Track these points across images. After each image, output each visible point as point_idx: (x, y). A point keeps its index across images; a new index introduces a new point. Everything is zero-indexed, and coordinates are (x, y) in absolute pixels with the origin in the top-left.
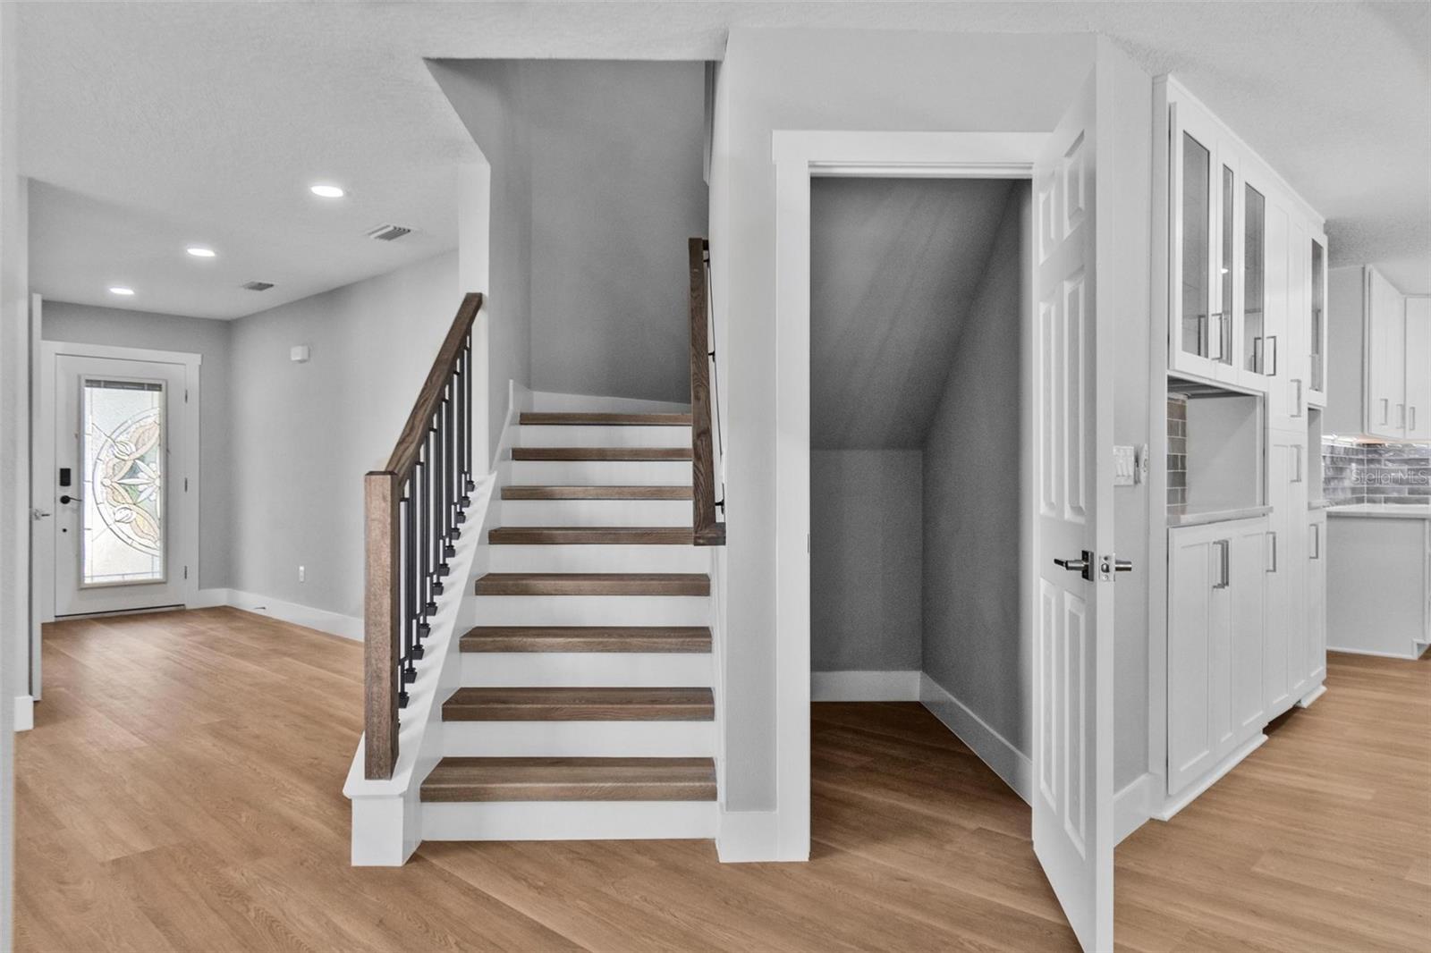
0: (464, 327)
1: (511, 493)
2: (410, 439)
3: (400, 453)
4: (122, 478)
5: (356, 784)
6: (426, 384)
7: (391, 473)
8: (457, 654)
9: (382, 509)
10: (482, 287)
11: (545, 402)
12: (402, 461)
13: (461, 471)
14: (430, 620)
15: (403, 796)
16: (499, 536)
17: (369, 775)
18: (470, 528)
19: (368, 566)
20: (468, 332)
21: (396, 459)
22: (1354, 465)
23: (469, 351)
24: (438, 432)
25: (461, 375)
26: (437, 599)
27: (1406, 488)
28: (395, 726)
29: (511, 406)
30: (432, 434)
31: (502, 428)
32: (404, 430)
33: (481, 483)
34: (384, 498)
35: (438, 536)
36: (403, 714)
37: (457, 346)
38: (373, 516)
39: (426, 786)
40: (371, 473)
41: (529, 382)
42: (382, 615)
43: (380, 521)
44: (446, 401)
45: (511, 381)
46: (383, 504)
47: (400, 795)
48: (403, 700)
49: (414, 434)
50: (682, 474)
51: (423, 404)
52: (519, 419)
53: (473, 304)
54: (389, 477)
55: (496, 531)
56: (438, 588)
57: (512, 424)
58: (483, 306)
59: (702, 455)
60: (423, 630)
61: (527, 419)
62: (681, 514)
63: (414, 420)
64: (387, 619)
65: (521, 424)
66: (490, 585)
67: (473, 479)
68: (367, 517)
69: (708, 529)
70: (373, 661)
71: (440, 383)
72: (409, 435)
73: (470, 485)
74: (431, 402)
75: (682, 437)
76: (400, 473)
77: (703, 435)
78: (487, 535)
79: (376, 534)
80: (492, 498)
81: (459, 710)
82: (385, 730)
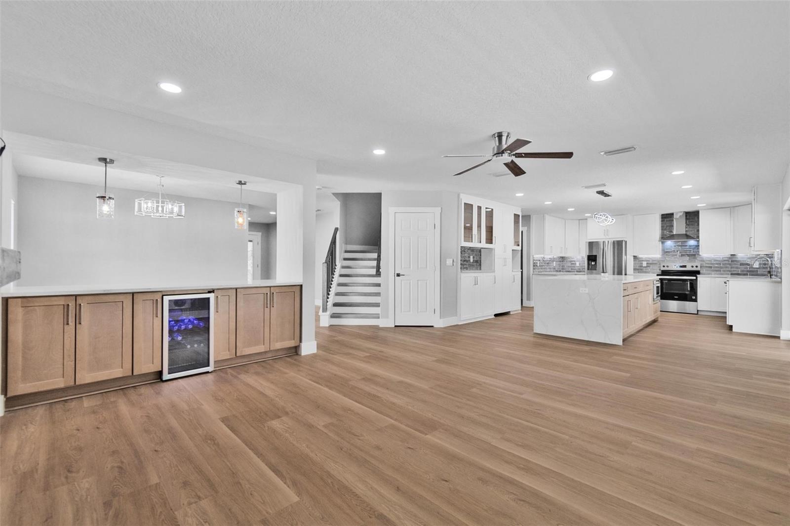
1: (343, 267)
2: (328, 257)
3: (327, 259)
5: (321, 313)
6: (330, 247)
7: (326, 263)
8: (335, 296)
10: (338, 226)
11: (350, 248)
13: (335, 262)
14: (331, 289)
15: (328, 315)
16: (341, 276)
17: (323, 312)
18: (336, 273)
20: (336, 237)
21: (326, 261)
22: (555, 262)
23: (336, 239)
24: (331, 256)
26: (331, 286)
27: (570, 268)
29: (343, 249)
31: (342, 255)
32: (327, 255)
33: (338, 265)
34: (325, 267)
35: (331, 274)
36: (327, 304)
37: (334, 242)
39: (332, 315)
40: (323, 263)
41: (346, 243)
42: (325, 286)
44: (333, 250)
45: (343, 244)
48: (327, 302)
50: (374, 263)
52: (345, 251)
53: (336, 229)
55: (341, 274)
56: (331, 284)
57: (343, 252)
58: (338, 230)
59: (378, 259)
62: (374, 271)
63: (328, 253)
66: (340, 285)
68: (323, 270)
69: (378, 274)
70: (324, 294)
73: (336, 265)
74: (331, 250)
75: (375, 255)
77: (379, 256)
78: (339, 275)
79: (324, 273)
80: (340, 268)
81: (336, 305)
82: (325, 305)
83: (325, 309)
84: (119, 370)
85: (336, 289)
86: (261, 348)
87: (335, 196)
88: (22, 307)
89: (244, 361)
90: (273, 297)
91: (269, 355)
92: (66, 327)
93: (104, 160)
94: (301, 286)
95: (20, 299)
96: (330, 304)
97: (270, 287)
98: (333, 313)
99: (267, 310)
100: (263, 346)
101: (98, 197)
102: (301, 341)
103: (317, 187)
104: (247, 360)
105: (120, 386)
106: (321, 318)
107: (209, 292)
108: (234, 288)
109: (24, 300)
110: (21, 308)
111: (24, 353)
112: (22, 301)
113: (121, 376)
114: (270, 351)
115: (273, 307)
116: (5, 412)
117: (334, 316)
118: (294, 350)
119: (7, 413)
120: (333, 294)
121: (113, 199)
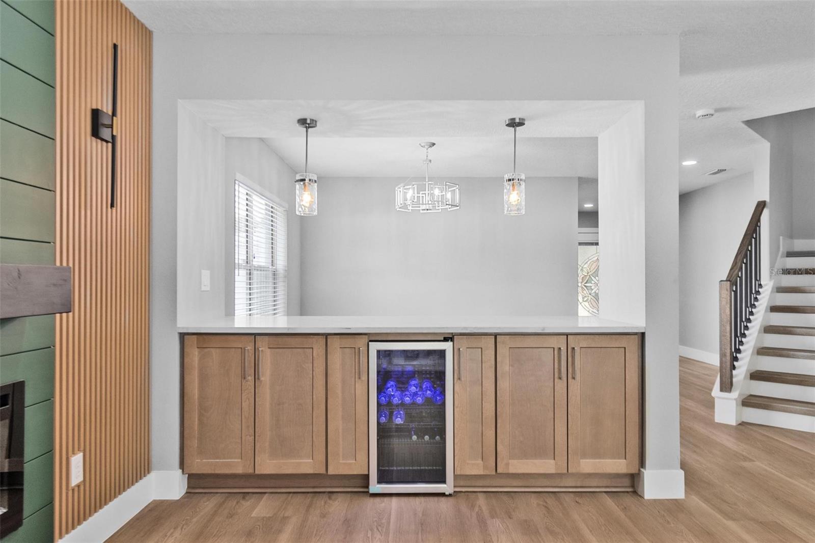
0: (758, 218)
1: (781, 290)
2: (735, 268)
3: (732, 272)
4: (585, 283)
5: (716, 392)
6: (741, 245)
7: (729, 281)
8: (756, 356)
9: (726, 294)
10: (766, 197)
11: (802, 245)
12: (733, 276)
13: (756, 279)
14: (743, 340)
15: (736, 399)
16: (774, 309)
17: (721, 390)
18: (761, 304)
19: (720, 314)
20: (759, 220)
21: (730, 276)
23: (760, 227)
24: (746, 264)
25: (756, 239)
26: (746, 332)
28: (732, 376)
29: (781, 249)
30: (744, 265)
31: (776, 259)
32: (733, 264)
33: (766, 285)
34: (727, 290)
35: (746, 306)
36: (734, 372)
38: (723, 296)
39: (745, 400)
40: (721, 281)
41: (791, 235)
42: (726, 333)
43: (725, 299)
44: (749, 251)
45: (781, 237)
46: (727, 292)
47: (735, 399)
48: (734, 368)
49: (737, 264)
51: (740, 253)
52: (786, 254)
53: (761, 206)
54: (729, 282)
55: (773, 306)
56: (746, 328)
57: (782, 257)
58: (766, 206)
60: (741, 343)
61: (790, 254)
63: (737, 259)
64: (728, 334)
65: (787, 257)
66: (770, 330)
67: (762, 283)
68: (720, 297)
70: (723, 349)
71: (747, 244)
72: (735, 266)
73: (760, 286)
74: (744, 252)
76: (732, 279)
78: (769, 308)
79: (724, 303)
80: (772, 292)
81: (757, 376)
82: (728, 375)
83: (727, 385)
84: (309, 461)
85: (758, 339)
86: (547, 466)
87: (749, 127)
88: (198, 348)
89: (515, 484)
90: (573, 357)
91: (570, 482)
92: (244, 382)
93: (302, 122)
94: (643, 334)
95: (195, 336)
96: (740, 372)
97: (567, 335)
98: (751, 396)
99: (561, 386)
100: (552, 461)
101: (297, 181)
102: (642, 463)
103: (700, 113)
104: (520, 484)
105: (314, 487)
106: (718, 403)
107: (446, 340)
108: (490, 334)
109: (201, 337)
110: (196, 349)
111: (201, 415)
112: (197, 339)
113: (311, 471)
114: (568, 474)
115: (574, 378)
116: (187, 493)
117: (750, 401)
118: (627, 482)
119: (188, 494)
120: (750, 351)
121: (315, 181)
